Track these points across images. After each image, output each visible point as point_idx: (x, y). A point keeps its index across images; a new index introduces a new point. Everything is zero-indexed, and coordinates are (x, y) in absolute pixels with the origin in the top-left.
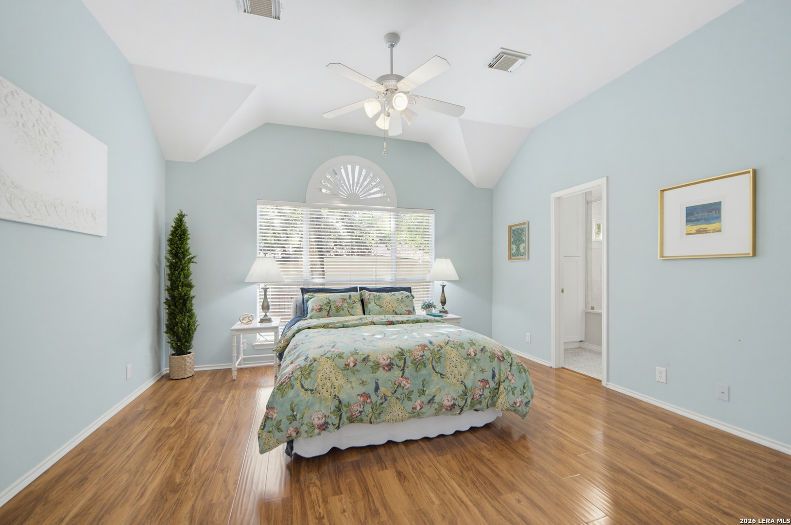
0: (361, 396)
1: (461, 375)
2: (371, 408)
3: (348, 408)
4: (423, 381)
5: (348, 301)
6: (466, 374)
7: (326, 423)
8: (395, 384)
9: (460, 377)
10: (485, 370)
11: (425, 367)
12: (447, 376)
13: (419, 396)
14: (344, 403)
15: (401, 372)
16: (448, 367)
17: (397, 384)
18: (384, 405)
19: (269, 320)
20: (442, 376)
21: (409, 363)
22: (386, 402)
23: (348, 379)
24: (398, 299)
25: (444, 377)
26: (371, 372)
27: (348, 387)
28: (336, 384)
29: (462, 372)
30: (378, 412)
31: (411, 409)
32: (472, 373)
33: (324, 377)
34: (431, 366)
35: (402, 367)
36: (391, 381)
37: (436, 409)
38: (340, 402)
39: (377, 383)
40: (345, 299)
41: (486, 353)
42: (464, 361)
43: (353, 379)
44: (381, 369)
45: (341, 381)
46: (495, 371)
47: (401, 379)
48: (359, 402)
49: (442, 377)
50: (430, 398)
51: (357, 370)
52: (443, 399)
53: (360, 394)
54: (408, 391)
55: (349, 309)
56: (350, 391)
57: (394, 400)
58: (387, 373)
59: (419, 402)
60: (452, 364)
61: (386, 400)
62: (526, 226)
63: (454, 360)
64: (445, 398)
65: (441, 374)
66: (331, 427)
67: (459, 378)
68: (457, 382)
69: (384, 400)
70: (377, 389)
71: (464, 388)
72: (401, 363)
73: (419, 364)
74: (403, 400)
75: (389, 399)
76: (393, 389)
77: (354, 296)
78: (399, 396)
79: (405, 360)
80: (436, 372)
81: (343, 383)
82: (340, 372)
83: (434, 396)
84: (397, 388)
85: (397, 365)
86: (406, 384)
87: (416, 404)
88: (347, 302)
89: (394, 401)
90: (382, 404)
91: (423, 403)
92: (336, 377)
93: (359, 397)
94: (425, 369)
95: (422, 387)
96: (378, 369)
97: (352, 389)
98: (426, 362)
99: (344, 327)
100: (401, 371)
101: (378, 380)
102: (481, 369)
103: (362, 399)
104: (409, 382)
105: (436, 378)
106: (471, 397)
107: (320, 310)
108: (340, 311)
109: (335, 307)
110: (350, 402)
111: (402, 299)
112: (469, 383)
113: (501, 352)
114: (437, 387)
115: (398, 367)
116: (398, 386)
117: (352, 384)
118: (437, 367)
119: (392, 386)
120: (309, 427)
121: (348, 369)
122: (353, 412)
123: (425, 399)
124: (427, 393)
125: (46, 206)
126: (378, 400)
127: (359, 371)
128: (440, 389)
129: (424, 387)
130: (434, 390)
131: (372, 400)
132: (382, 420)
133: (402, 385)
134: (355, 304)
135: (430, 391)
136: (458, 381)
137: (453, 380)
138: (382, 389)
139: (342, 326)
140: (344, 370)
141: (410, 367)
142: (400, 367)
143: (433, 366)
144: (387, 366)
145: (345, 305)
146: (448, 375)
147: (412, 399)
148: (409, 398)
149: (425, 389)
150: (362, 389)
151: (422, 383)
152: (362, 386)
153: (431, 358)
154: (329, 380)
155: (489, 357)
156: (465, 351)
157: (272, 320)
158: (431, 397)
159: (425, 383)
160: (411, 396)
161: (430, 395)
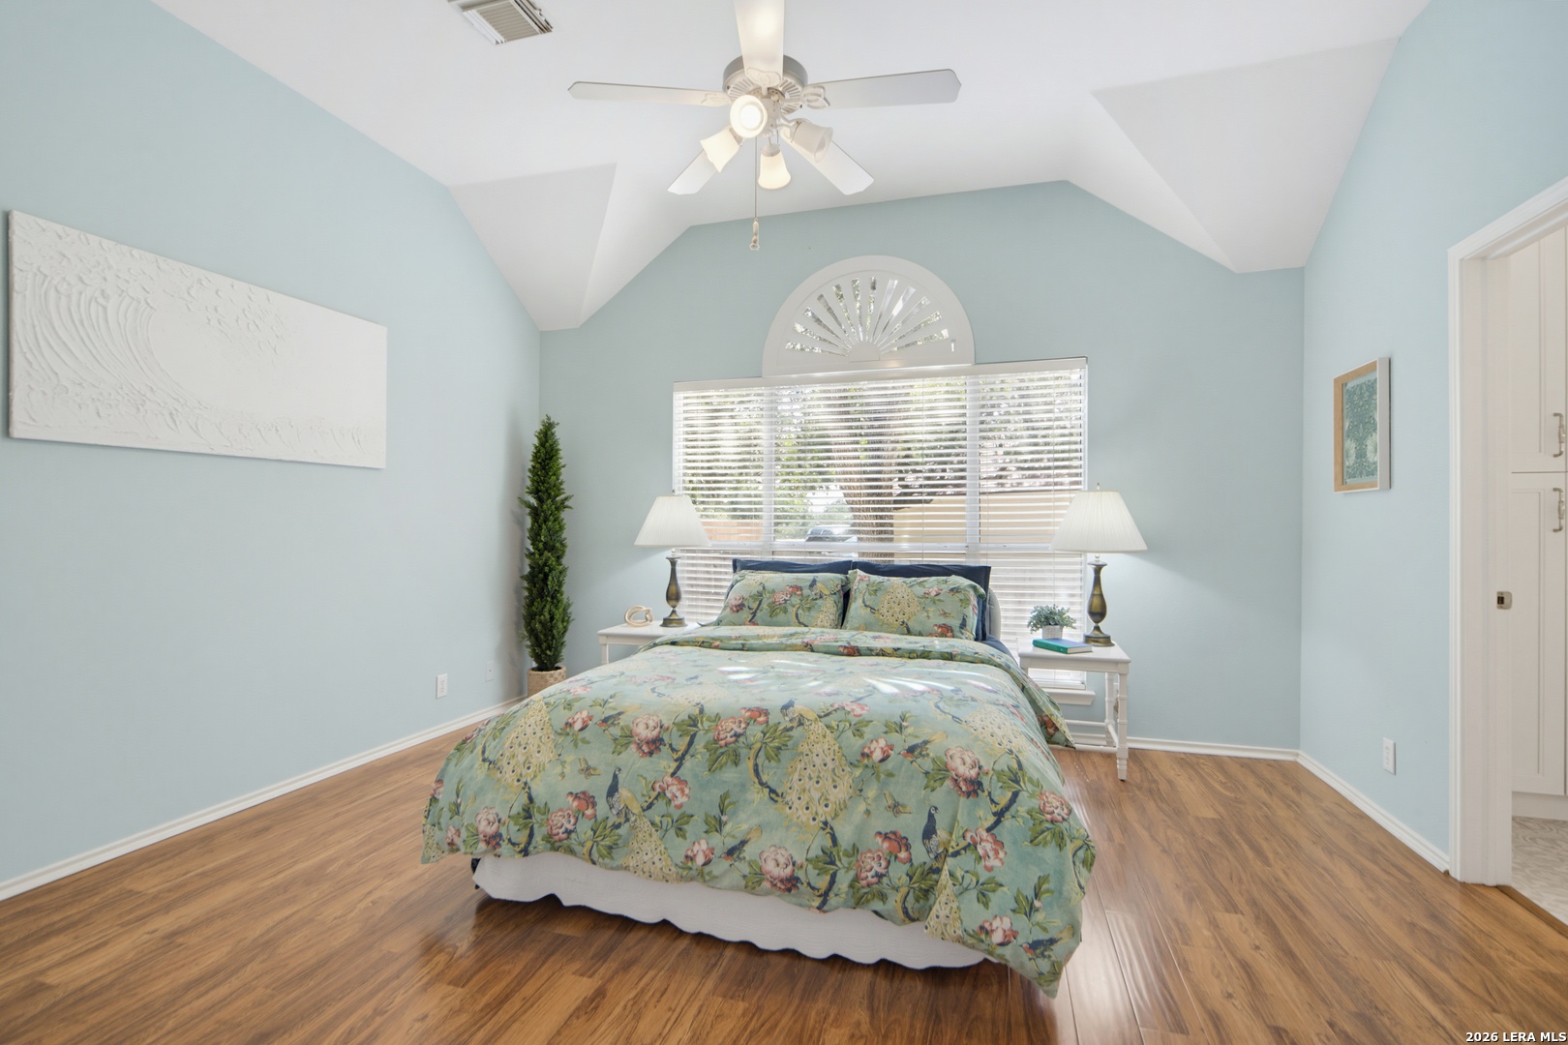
0: (576, 797)
1: (826, 806)
2: (592, 829)
3: (543, 817)
4: (723, 798)
5: (806, 592)
6: (843, 806)
7: (497, 836)
8: (653, 789)
9: (821, 810)
10: (904, 806)
11: (736, 764)
12: (788, 798)
13: (706, 832)
14: (539, 802)
15: (675, 765)
16: (796, 777)
17: (658, 790)
18: (622, 831)
19: (680, 622)
20: (773, 796)
21: (699, 745)
22: (627, 825)
23: (560, 755)
24: (926, 595)
25: (780, 799)
26: (612, 750)
27: (555, 772)
28: (533, 761)
29: (832, 798)
30: (607, 842)
31: (683, 859)
32: (862, 807)
33: (517, 741)
34: (751, 764)
35: (680, 753)
36: (645, 778)
37: (744, 876)
38: (531, 799)
39: (615, 777)
40: (801, 589)
41: (919, 760)
42: (847, 769)
43: (569, 758)
44: (633, 747)
45: (546, 756)
46: (937, 817)
47: (669, 779)
48: (568, 809)
49: (772, 799)
50: (731, 843)
51: (584, 738)
52: (765, 855)
53: (575, 792)
54: (680, 812)
55: (800, 611)
56: (556, 785)
57: (645, 825)
58: (642, 759)
59: (704, 846)
60: (808, 771)
61: (627, 820)
62: (1380, 376)
63: (818, 761)
64: (769, 854)
65: (772, 791)
66: (505, 848)
67: (820, 812)
68: (812, 823)
69: (622, 820)
70: (613, 790)
71: (829, 843)
72: (681, 744)
73: (725, 753)
74: (666, 831)
75: (633, 819)
76: (647, 799)
77: (824, 583)
78: (657, 820)
79: (693, 737)
80: (761, 783)
81: (547, 761)
82: (552, 736)
83: (743, 843)
84: (656, 798)
85: (671, 745)
86: (678, 794)
87: (696, 848)
88: (802, 594)
89: (646, 829)
90: (618, 826)
91: (712, 850)
92: (539, 746)
93: (570, 799)
94: (734, 769)
95: (716, 812)
96: (627, 745)
97: (560, 778)
98: (743, 752)
99: (743, 648)
100: (676, 760)
101: (620, 770)
102: (890, 802)
103: (575, 804)
104: (687, 791)
105: (757, 796)
106: (852, 874)
107: (740, 607)
108: (777, 614)
109: (768, 605)
110: (550, 805)
111: (938, 595)
112: (846, 834)
113: (976, 764)
114: (755, 821)
115: (673, 750)
116: (659, 794)
117: (563, 767)
118: (766, 771)
119: (645, 793)
120: (470, 834)
121: (568, 734)
122: (554, 828)
123: (720, 842)
124: (727, 829)
125: (259, 430)
126: (610, 815)
127: (588, 743)
128: (760, 828)
129: (722, 812)
130: (745, 827)
131: (598, 813)
132: (616, 863)
133: (669, 795)
134: (819, 602)
135: (737, 826)
136: (814, 819)
137: (800, 812)
138: (623, 792)
139: (740, 646)
140: (560, 734)
141: (699, 756)
142: (677, 751)
143: (756, 765)
144: (647, 743)
145: (796, 600)
146: (792, 797)
147: (687, 835)
148: (680, 829)
149: (724, 818)
150: (582, 784)
151: (718, 801)
152: (583, 776)
153: (758, 745)
154: (525, 748)
155: (927, 773)
156: (860, 742)
157: (686, 622)
158: (735, 842)
159: (726, 802)
160: (685, 827)
161: (733, 836)
